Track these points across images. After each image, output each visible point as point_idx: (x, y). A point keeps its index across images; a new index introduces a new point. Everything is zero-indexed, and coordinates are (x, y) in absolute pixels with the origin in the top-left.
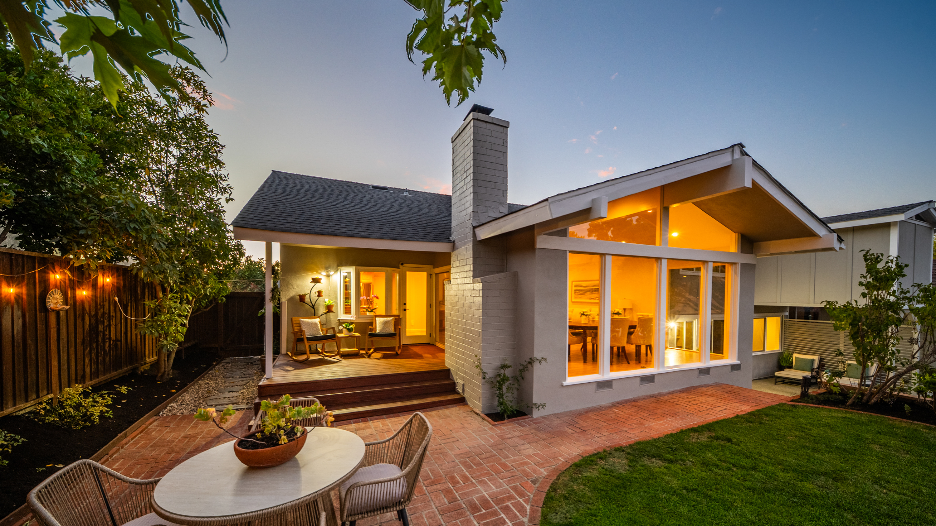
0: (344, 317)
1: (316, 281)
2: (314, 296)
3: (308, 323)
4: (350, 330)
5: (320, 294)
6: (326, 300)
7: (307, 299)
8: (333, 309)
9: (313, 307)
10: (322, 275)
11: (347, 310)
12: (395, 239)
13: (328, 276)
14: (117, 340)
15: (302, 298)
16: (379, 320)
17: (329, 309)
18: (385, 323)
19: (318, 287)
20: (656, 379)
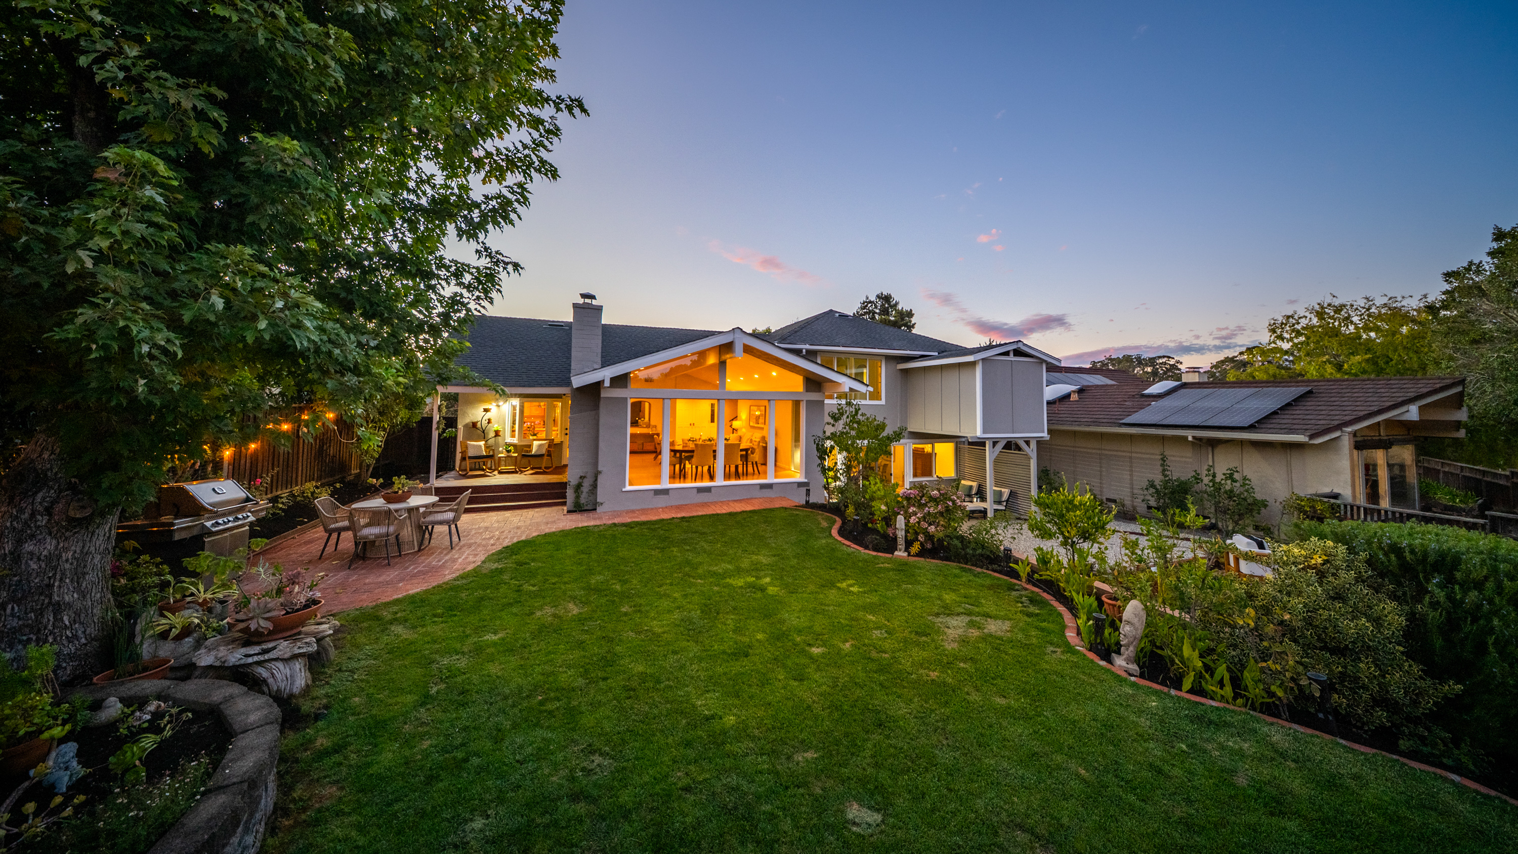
0: (509, 440)
1: (486, 410)
2: (485, 423)
3: (474, 445)
4: (509, 451)
5: (489, 421)
6: (496, 427)
7: (479, 425)
8: (501, 434)
9: (483, 432)
10: (492, 406)
11: (513, 436)
12: (524, 386)
13: (498, 406)
14: (333, 456)
15: (474, 425)
16: (536, 443)
17: (497, 433)
18: (540, 446)
19: (488, 415)
20: (713, 490)
